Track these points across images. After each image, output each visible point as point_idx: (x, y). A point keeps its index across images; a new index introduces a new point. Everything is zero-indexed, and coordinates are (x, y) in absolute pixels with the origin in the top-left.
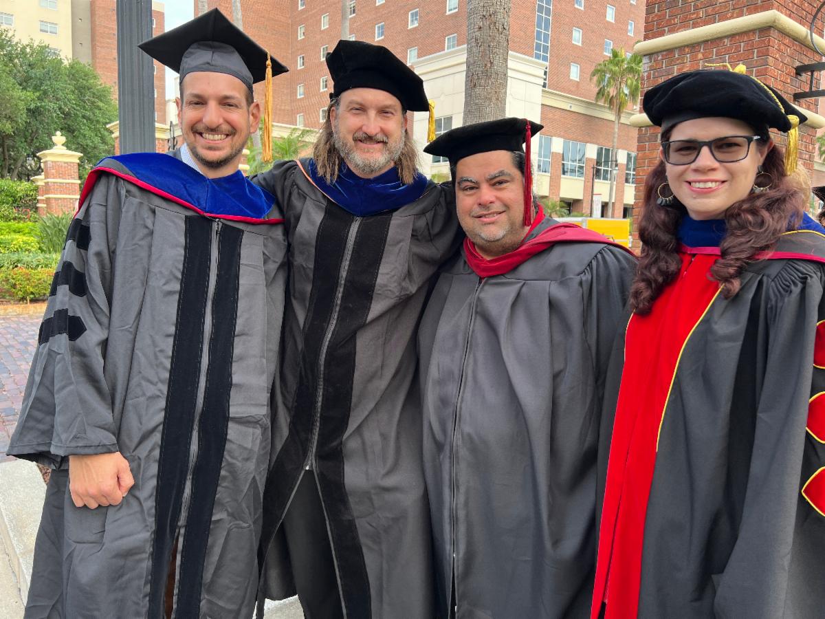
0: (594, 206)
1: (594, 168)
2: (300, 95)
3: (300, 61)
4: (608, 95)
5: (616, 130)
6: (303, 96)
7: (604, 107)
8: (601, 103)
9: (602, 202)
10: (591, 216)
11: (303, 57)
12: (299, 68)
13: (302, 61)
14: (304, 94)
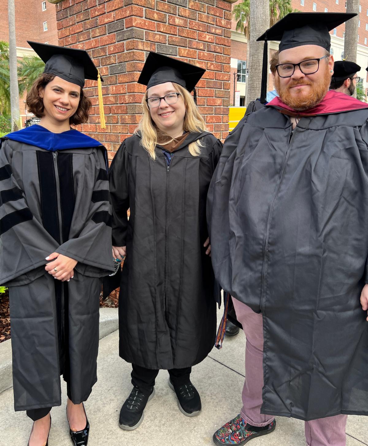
0: (236, 99)
1: (235, 74)
2: (45, 29)
3: (43, 6)
4: (243, 26)
5: (248, 49)
6: (47, 30)
7: (241, 34)
8: (239, 31)
9: (241, 96)
10: (234, 105)
11: (45, 3)
12: (43, 10)
13: (45, 5)
14: (48, 28)
